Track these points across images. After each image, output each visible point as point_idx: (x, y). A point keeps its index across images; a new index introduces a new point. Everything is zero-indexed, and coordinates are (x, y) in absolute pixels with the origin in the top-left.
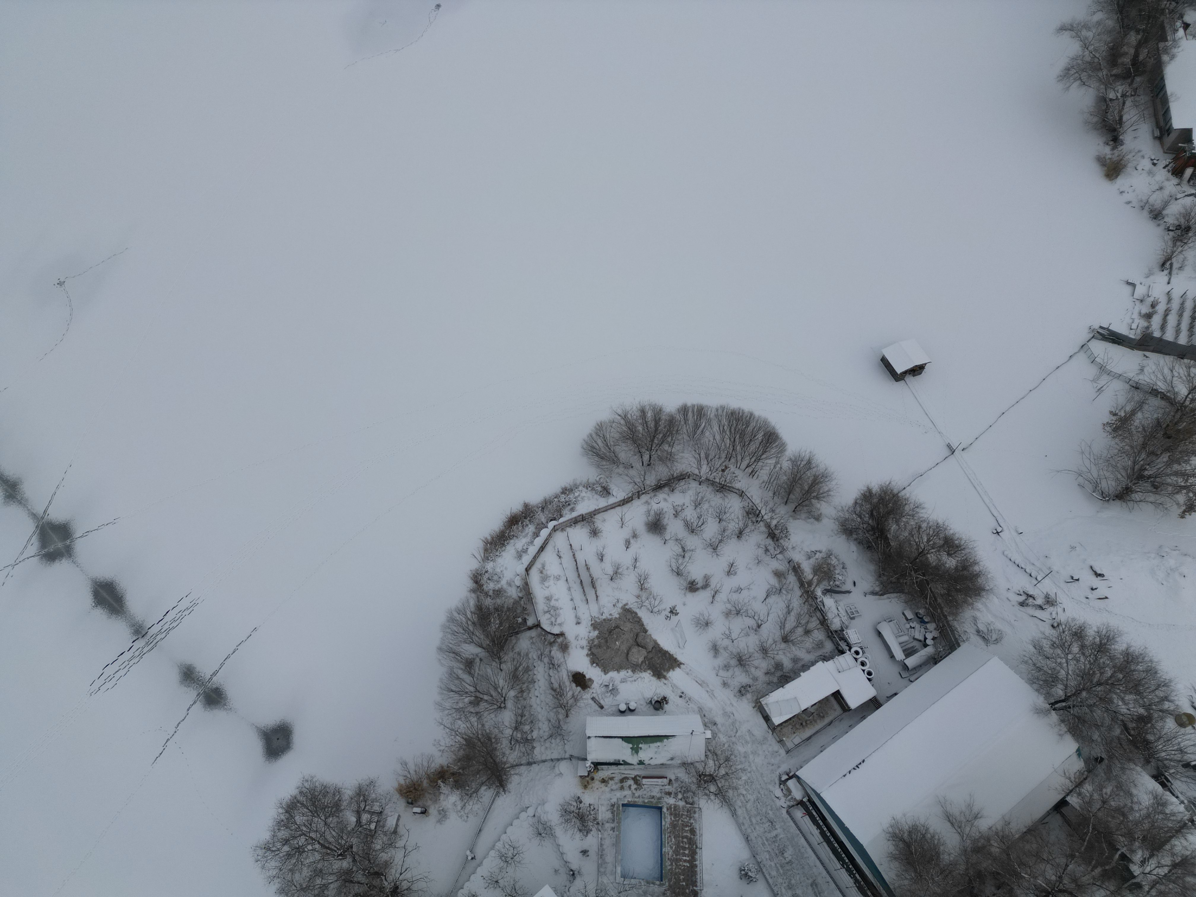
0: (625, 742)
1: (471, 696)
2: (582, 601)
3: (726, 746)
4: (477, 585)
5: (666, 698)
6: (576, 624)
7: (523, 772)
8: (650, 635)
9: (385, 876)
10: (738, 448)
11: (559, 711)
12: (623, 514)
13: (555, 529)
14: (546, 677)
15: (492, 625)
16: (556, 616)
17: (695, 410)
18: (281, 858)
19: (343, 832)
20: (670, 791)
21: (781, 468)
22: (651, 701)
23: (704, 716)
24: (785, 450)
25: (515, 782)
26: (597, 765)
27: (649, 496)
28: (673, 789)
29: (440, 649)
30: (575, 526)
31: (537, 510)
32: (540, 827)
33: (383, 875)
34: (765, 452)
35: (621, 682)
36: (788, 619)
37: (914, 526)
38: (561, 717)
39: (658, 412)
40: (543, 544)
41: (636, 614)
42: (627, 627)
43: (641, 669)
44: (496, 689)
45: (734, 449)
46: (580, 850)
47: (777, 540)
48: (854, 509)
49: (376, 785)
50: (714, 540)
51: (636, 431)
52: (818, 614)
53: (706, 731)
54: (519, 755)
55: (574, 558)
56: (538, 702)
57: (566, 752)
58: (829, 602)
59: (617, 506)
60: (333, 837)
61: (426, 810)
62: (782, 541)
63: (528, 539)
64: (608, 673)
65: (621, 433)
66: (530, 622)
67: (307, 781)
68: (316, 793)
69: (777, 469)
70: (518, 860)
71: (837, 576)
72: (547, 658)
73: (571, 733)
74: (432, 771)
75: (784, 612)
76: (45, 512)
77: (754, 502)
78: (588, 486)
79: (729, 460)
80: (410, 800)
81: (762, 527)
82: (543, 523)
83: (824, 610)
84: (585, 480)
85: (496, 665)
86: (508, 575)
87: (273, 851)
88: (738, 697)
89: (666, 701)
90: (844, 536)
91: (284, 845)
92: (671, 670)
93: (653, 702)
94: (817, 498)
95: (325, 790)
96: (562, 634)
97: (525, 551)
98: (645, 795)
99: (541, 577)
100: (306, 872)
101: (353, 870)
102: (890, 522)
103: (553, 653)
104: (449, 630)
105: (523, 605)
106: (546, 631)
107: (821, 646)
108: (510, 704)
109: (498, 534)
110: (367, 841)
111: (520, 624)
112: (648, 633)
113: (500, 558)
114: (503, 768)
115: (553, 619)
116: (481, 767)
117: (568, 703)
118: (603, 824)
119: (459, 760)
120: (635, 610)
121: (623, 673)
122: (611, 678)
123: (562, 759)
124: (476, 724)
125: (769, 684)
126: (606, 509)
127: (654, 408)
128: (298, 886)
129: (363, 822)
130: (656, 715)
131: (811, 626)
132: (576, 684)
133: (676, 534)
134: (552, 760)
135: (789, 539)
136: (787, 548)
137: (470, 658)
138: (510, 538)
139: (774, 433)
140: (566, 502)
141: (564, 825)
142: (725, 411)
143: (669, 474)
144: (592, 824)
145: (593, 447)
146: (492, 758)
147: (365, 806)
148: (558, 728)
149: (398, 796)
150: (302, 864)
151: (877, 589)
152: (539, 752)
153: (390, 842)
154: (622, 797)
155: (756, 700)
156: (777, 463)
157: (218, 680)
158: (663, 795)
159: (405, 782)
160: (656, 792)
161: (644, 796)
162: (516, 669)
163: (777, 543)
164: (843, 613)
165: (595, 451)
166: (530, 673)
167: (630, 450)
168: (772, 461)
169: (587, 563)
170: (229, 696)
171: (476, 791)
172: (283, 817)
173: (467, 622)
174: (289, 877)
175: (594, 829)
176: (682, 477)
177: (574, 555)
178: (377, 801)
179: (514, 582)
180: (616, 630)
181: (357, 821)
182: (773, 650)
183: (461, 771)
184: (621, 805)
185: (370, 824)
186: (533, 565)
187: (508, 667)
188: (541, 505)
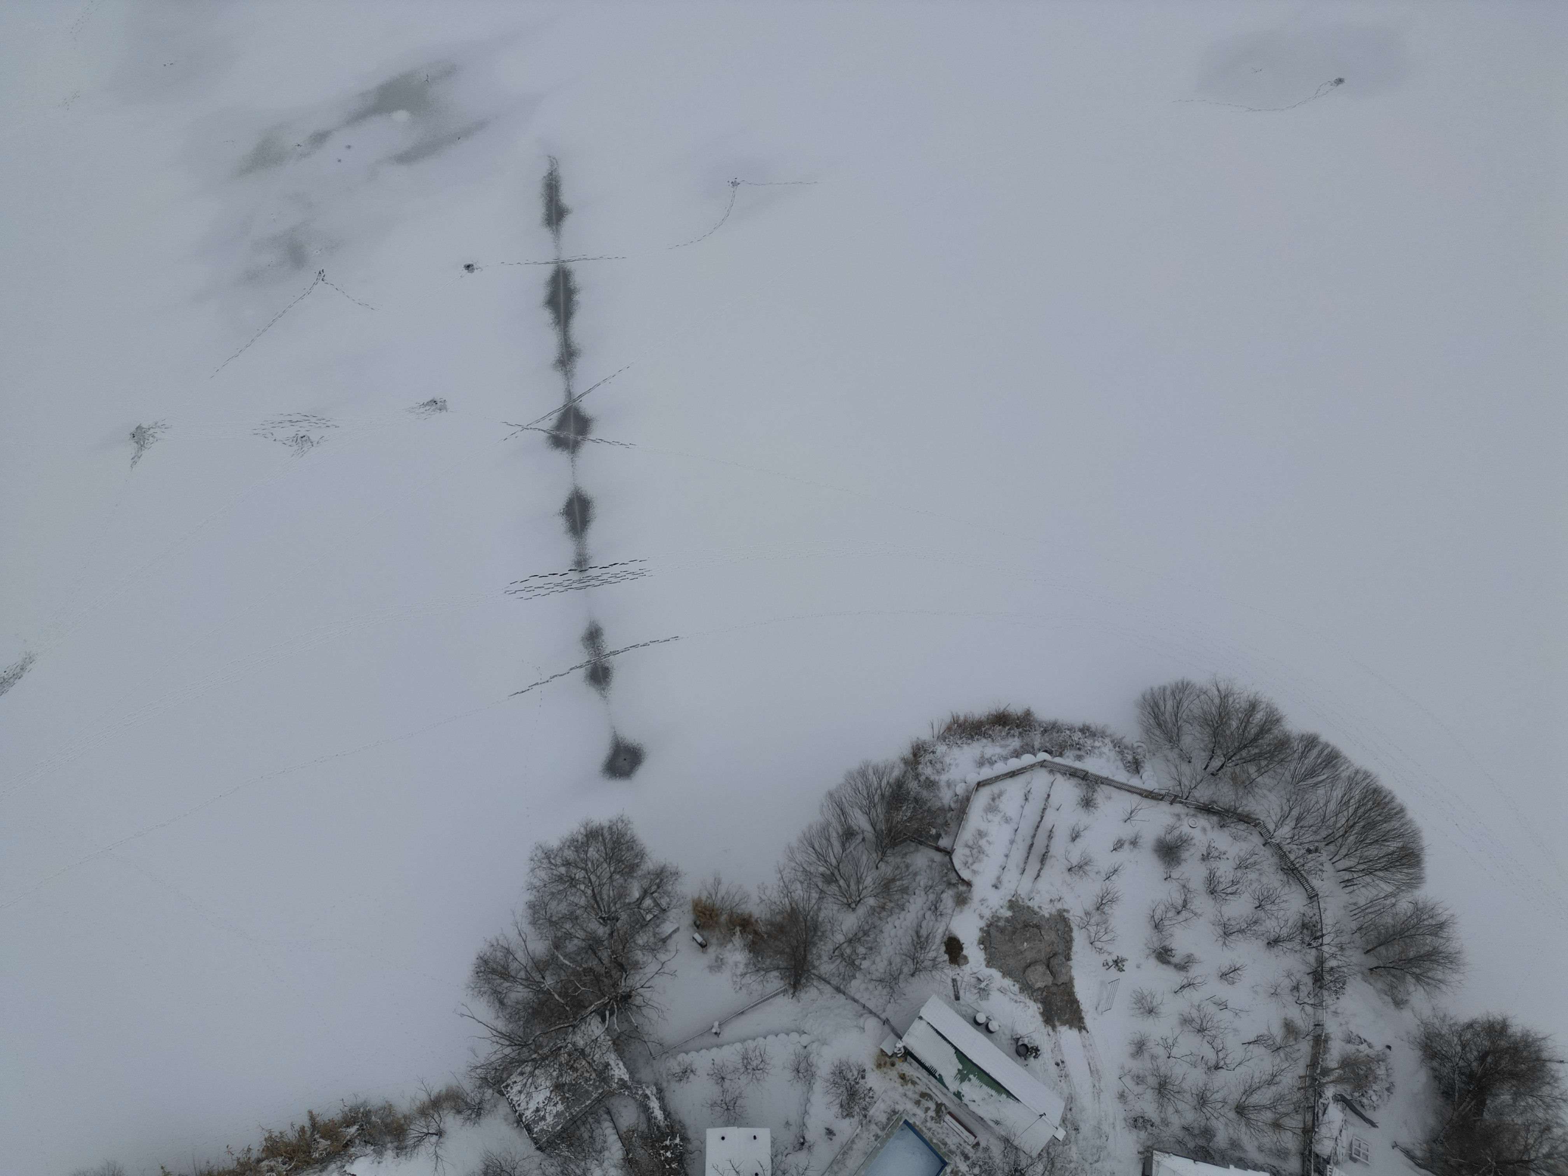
0: (958, 1057)
1: (829, 869)
2: (1017, 866)
3: (1072, 1165)
4: (913, 758)
5: (1039, 1051)
6: (993, 886)
7: (826, 991)
8: (1071, 967)
9: (627, 976)
10: (1352, 838)
11: (908, 962)
12: (1139, 807)
13: (1042, 764)
14: (920, 915)
15: (901, 813)
16: (976, 860)
17: (1326, 752)
18: (552, 874)
19: (619, 899)
20: (970, 1155)
21: (1394, 905)
22: (1018, 1039)
23: (1070, 1110)
24: (1416, 888)
25: (811, 994)
26: (908, 1054)
27: (1186, 810)
28: (974, 1156)
29: (831, 795)
30: (1069, 779)
31: (1037, 727)
32: (803, 1065)
33: (626, 972)
34: (1387, 870)
35: (998, 990)
36: (1262, 1089)
37: (1540, 1121)
38: (906, 970)
39: (1273, 720)
40: (1018, 770)
41: (1071, 930)
42: (1050, 936)
43: (1032, 995)
44: (858, 882)
45: (1343, 835)
46: (828, 1127)
47: (1321, 987)
48: (1463, 1030)
49: (679, 880)
50: (1233, 922)
51: (1226, 722)
52: (1309, 1117)
53: (1060, 1128)
54: (834, 971)
55: (1043, 813)
56: (893, 933)
57: (884, 1011)
58: (1335, 1114)
59: (1137, 793)
60: (609, 896)
61: (706, 945)
62: (1325, 993)
63: (1004, 752)
64: (991, 967)
65: (1205, 713)
66: (943, 843)
67: (623, 821)
68: (622, 840)
69: (1388, 902)
70: (758, 1076)
71: (1371, 1092)
72: (935, 896)
73: (904, 997)
74: (739, 911)
75: (1264, 1078)
76: (580, 396)
77: (1323, 918)
78: (1119, 745)
79: (1327, 845)
80: (698, 923)
81: (1311, 955)
82: (1033, 747)
83: (1320, 1118)
84: (1118, 735)
85: (875, 858)
86: (953, 774)
87: (550, 862)
88: (1128, 1124)
89: (1036, 1054)
90: (1421, 1053)
91: (563, 865)
92: (1067, 1025)
93: (1020, 1043)
94: (1418, 978)
95: (631, 845)
96: (969, 884)
97: (991, 762)
98: (938, 1133)
99: (990, 804)
100: (563, 908)
101: (604, 943)
102: (1507, 1086)
103: (944, 896)
104: (853, 783)
105: (948, 818)
106: (954, 867)
107: (1282, 1156)
108: (861, 910)
109: (975, 722)
110: (634, 927)
111: (931, 836)
112: (1070, 963)
113: (959, 749)
114: (809, 971)
115: (970, 860)
116: (787, 950)
117: (923, 962)
118: (870, 1121)
119: (772, 924)
120: (1073, 925)
121: (1008, 982)
122: (991, 976)
123: (875, 1015)
124: (814, 901)
125: (1179, 1142)
126: (1121, 787)
127: (1272, 712)
128: (548, 915)
129: (644, 905)
130: (1012, 1059)
131: (1287, 1122)
132: (947, 949)
133: (1188, 880)
134: (864, 1006)
135: (1338, 998)
136: (1327, 1007)
137: (855, 828)
138: (985, 735)
139: (1418, 856)
140: (1078, 744)
141: (828, 1084)
142: (1368, 781)
143: (1233, 803)
144: (858, 1110)
145: (1156, 704)
146: (805, 951)
147: (655, 891)
148: (895, 979)
149: (691, 908)
150: (565, 896)
151: (1419, 1153)
152: (857, 986)
153: (653, 947)
154: (911, 1113)
155: (1148, 1147)
156: (1392, 895)
157: (614, 661)
158: (958, 1152)
159: (706, 901)
160: (952, 1142)
161: (936, 1133)
162: (893, 880)
163: (1317, 990)
164: (1344, 1141)
165: (1156, 710)
166: (905, 896)
167: (1203, 741)
168: (1389, 889)
169: (1054, 830)
170: (612, 684)
171: (767, 971)
172: (580, 838)
173: (877, 789)
174: (547, 899)
175: (856, 1118)
176: (1246, 819)
177: (1044, 809)
178: (668, 896)
179: (955, 786)
180: (1035, 929)
181: (638, 899)
182: (1215, 1109)
183: (766, 936)
184: (903, 1120)
185: (647, 913)
186: (989, 784)
187: (886, 870)
188: (1045, 726)
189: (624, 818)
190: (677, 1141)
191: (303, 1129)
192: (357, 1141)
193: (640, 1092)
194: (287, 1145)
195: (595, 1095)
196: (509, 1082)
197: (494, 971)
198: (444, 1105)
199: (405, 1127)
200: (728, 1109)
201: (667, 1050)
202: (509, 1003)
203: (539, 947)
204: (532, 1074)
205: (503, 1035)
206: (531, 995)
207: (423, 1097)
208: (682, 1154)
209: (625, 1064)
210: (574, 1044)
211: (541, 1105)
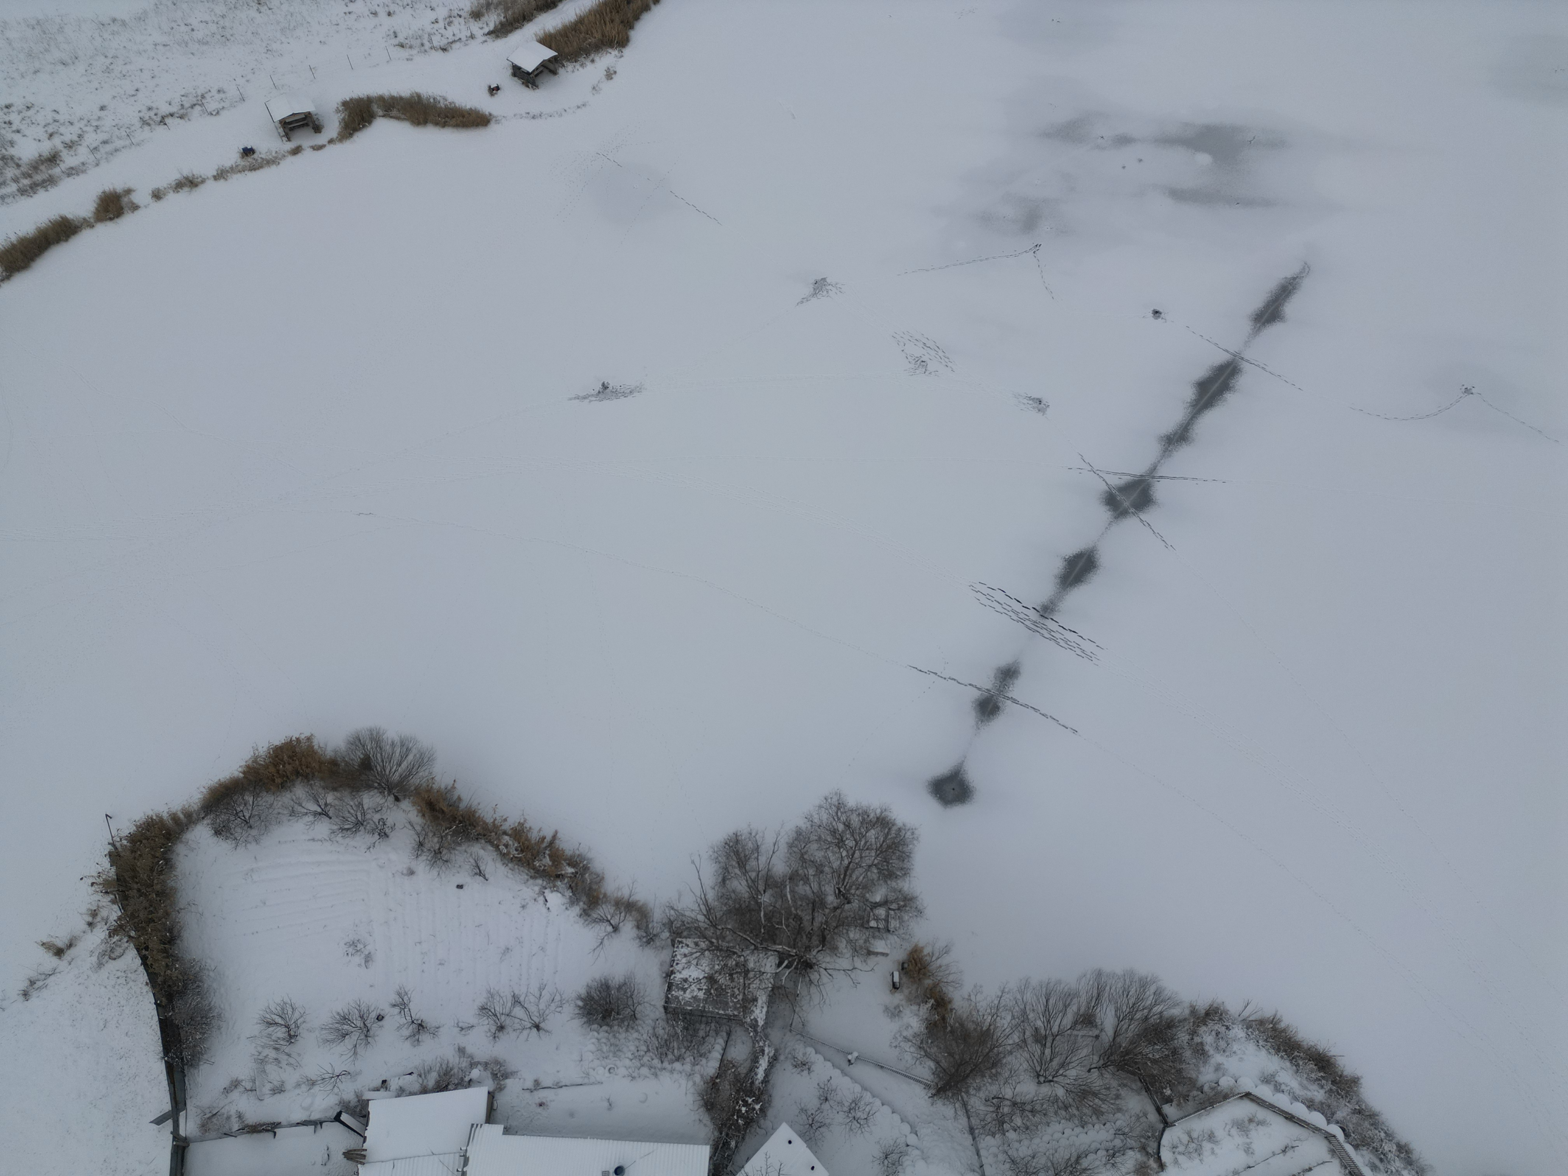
1: (1045, 1030)
4: (1203, 1015)
7: (960, 1121)
9: (822, 950)
13: (1329, 1137)
14: (1094, 1146)
15: (1151, 1048)
16: (1187, 1153)
18: (831, 823)
19: (863, 889)
25: (946, 1109)
29: (1099, 973)
31: (1354, 1101)
32: (894, 1157)
33: (823, 947)
40: (1298, 1119)
44: (1062, 1065)
49: (919, 919)
54: (981, 1112)
56: (1057, 1135)
60: (857, 879)
63: (1299, 1092)
66: (1169, 1110)
67: (913, 833)
68: (900, 848)
70: (853, 1127)
72: (1121, 1145)
74: (944, 989)
76: (1162, 477)
80: (906, 965)
82: (1333, 1114)
85: (1095, 1061)
86: (1231, 1064)
87: (837, 813)
91: (844, 824)
95: (905, 857)
96: (1162, 1166)
97: (1278, 1088)
99: (1243, 1121)
100: (819, 855)
101: (826, 910)
103: (1130, 1153)
104: (1128, 983)
105: (1191, 1094)
106: (1161, 1139)
108: (1045, 1090)
109: (1293, 1040)
110: (856, 920)
111: (1162, 1093)
113: (1255, 1048)
114: (961, 1091)
115: (1181, 1149)
116: (957, 1057)
119: (962, 1025)
124: (1011, 1042)
128: (805, 850)
129: (877, 911)
134: (982, 1166)
137: (1097, 1021)
138: (1293, 1060)
140: (1384, 1155)
146: (971, 1072)
147: (893, 910)
149: (909, 949)
150: (827, 849)
152: (990, 1144)
153: (858, 948)
157: (1008, 707)
159: (926, 956)
162: (1095, 1095)
166: (1094, 1117)
170: (993, 722)
171: (927, 1055)
172: (872, 815)
173: (1145, 1008)
174: (813, 837)
178: (900, 923)
179: (1224, 1075)
181: (876, 903)
183: (949, 1028)
185: (875, 919)
186: (1258, 1104)
187: (1096, 1080)
188: (1364, 1107)
189: (916, 832)
190: (758, 1107)
191: (544, 838)
192: (566, 880)
193: (761, 1044)
194: (527, 839)
195: (729, 1012)
196: (684, 940)
197: (737, 853)
198: (634, 913)
199: (600, 902)
200: (811, 1125)
201: (804, 1035)
202: (728, 886)
203: (780, 867)
204: (702, 951)
205: (706, 903)
206: (746, 895)
207: (625, 893)
208: (752, 1120)
209: (767, 1012)
210: (746, 961)
211: (691, 980)
